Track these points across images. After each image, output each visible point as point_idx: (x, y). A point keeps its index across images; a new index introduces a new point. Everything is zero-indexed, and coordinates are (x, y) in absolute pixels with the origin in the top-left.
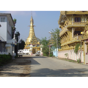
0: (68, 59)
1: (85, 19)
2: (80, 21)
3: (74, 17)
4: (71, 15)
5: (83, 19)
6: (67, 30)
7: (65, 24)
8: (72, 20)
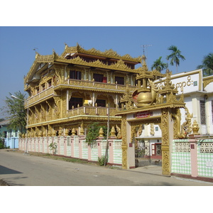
0: (55, 155)
1: (90, 77)
2: (80, 79)
3: (69, 69)
4: (64, 66)
5: (85, 76)
6: (54, 93)
7: (41, 83)
8: (64, 75)
